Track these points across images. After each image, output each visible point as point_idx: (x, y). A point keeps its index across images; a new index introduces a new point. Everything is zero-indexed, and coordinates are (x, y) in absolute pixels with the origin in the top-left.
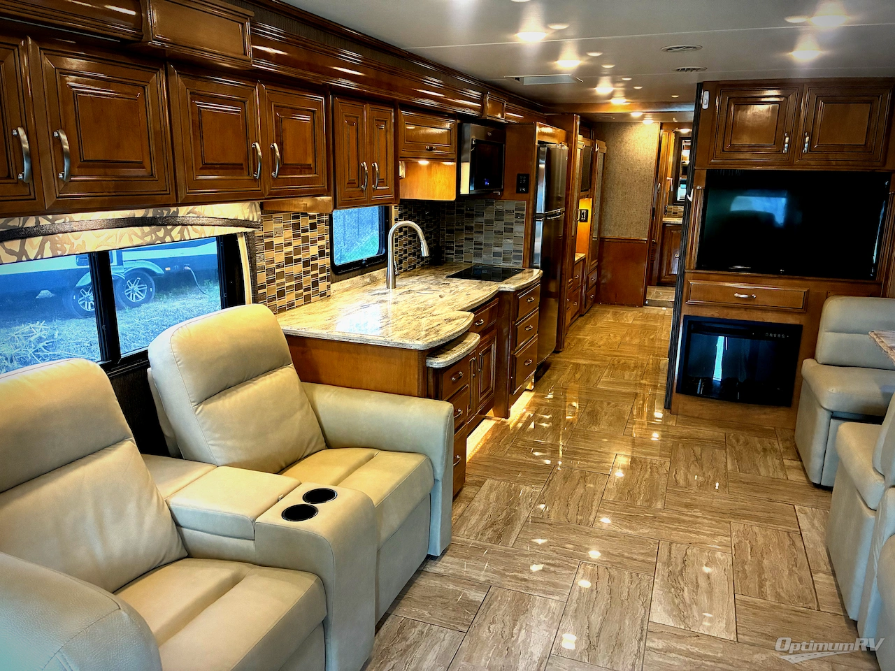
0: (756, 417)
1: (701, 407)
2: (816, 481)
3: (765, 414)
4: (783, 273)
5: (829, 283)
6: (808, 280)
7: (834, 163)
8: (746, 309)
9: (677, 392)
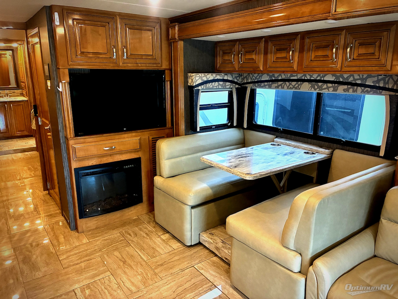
0: (127, 214)
1: (97, 221)
2: (189, 244)
3: (131, 211)
4: (125, 131)
5: (149, 132)
6: (139, 132)
7: (140, 65)
8: (111, 155)
9: (80, 218)
